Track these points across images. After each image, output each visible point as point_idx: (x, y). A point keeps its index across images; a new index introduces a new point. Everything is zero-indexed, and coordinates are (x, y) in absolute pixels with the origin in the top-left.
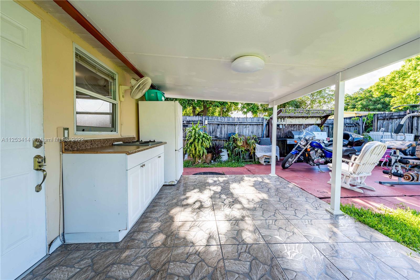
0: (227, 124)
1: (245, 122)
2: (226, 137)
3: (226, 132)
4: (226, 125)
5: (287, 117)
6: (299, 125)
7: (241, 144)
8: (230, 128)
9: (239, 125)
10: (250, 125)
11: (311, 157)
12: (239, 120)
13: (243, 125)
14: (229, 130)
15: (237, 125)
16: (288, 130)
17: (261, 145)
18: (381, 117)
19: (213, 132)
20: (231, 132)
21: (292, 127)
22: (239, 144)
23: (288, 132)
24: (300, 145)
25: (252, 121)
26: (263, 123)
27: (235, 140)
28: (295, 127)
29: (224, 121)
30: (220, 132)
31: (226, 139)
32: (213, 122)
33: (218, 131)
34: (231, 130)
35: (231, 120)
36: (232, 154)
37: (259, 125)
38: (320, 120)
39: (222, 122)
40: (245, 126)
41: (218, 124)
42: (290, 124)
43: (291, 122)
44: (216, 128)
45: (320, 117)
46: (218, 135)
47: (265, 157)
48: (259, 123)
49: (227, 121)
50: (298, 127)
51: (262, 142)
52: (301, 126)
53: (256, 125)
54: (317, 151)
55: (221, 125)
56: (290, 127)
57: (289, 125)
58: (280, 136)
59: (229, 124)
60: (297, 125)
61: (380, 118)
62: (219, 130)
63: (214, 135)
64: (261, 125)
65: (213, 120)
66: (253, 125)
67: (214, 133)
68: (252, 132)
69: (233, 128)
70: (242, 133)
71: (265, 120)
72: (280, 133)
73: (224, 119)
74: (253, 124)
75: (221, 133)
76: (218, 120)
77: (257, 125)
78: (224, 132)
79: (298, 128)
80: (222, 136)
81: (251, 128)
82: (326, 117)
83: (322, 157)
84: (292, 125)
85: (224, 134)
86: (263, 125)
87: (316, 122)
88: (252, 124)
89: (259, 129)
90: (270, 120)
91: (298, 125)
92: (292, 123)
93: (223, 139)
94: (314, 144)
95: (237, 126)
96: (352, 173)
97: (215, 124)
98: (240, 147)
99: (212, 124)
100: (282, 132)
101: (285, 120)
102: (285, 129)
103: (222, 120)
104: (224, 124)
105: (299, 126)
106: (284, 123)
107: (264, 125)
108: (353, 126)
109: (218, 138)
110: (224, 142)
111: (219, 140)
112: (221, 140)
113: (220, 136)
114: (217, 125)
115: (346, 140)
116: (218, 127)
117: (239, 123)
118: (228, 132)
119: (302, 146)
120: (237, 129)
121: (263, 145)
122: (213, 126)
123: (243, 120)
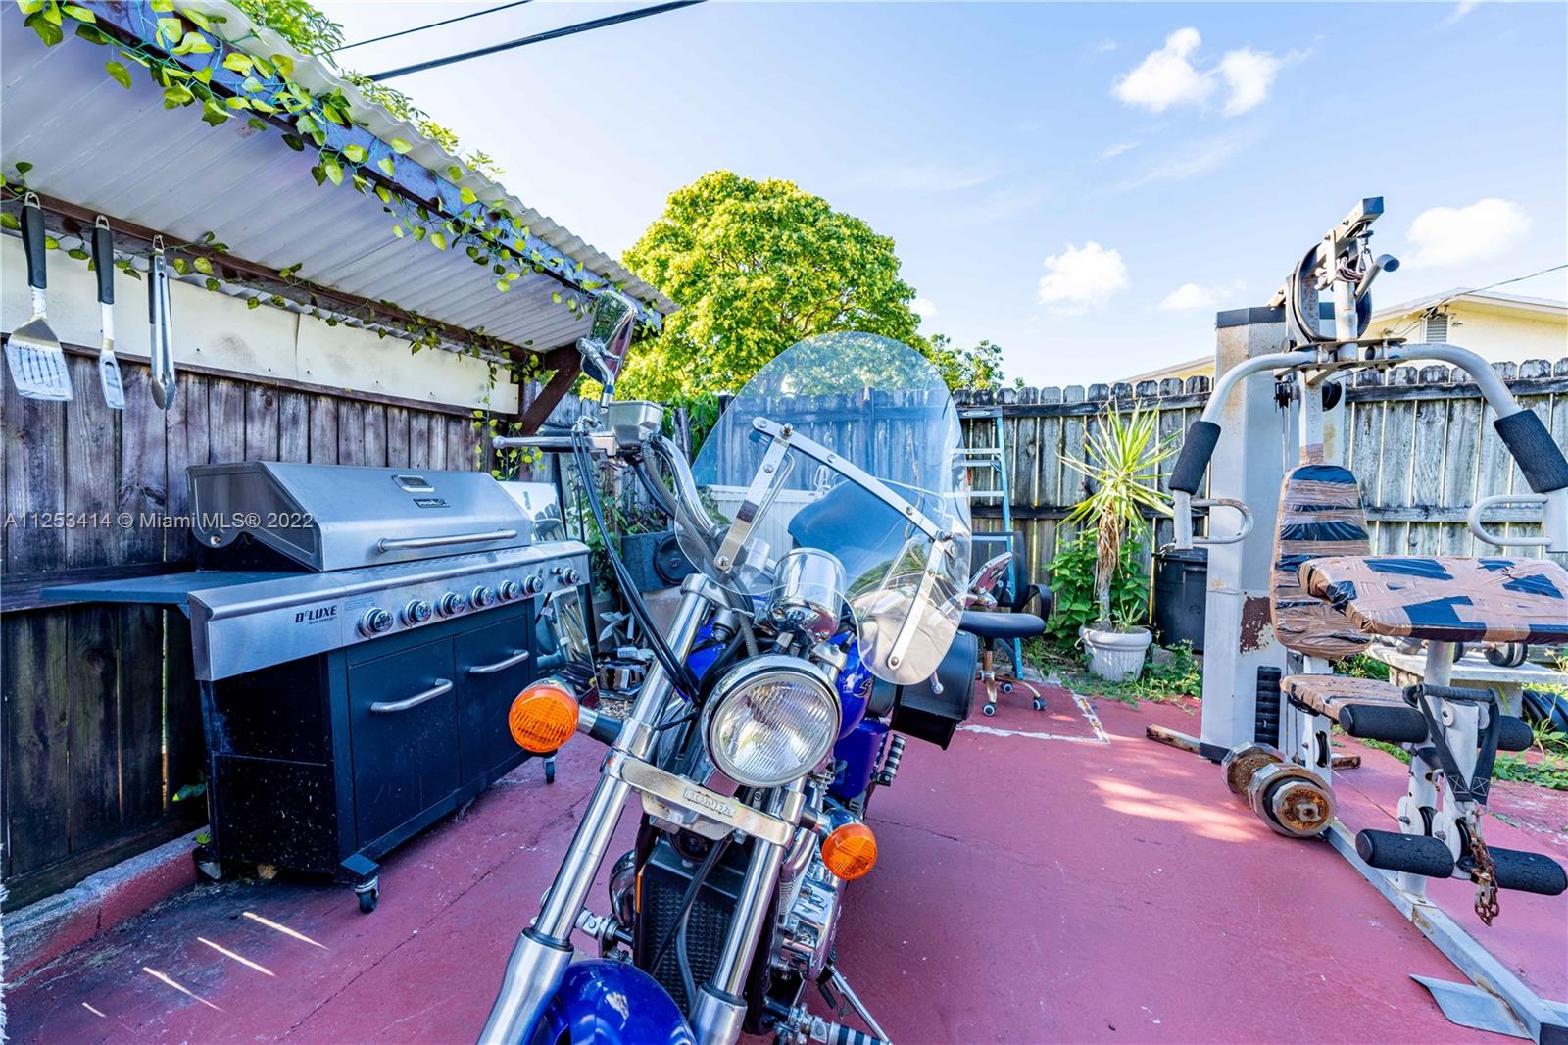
6: (340, 398)
16: (200, 444)
21: (247, 417)
23: (192, 471)
28: (295, 420)
38: (515, 379)
42: (213, 361)
43: (231, 343)
45: (519, 358)
50: (329, 424)
52: (363, 410)
56: (217, 411)
57: (209, 378)
60: (312, 395)
79: (330, 436)
84: (244, 384)
87: (483, 395)
91: (324, 405)
92: (248, 356)
102: (130, 436)
105: (337, 418)
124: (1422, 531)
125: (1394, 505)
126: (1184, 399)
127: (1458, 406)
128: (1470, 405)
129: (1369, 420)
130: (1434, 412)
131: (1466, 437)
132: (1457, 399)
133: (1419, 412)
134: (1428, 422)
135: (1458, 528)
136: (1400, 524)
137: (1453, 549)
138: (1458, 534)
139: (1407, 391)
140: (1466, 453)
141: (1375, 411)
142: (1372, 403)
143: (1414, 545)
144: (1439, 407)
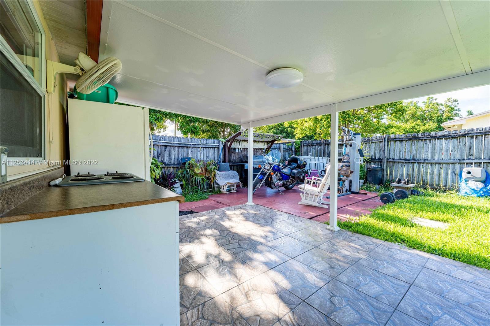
0: (178, 146)
1: (199, 145)
2: (176, 163)
3: (176, 157)
4: (176, 147)
5: (242, 140)
7: (199, 171)
8: (181, 151)
9: (192, 147)
10: (205, 148)
11: (272, 181)
12: (192, 141)
13: (197, 148)
14: (181, 154)
15: (189, 147)
17: (221, 171)
18: (306, 143)
19: (158, 157)
20: (183, 156)
22: (198, 171)
23: (243, 156)
24: (264, 169)
25: (207, 143)
26: (219, 145)
27: (191, 166)
29: (174, 141)
30: (168, 156)
31: (177, 166)
32: (159, 142)
33: (165, 155)
34: (183, 154)
35: (182, 141)
36: (187, 184)
37: (215, 148)
38: (267, 144)
39: (171, 143)
40: (199, 149)
41: (166, 146)
44: (163, 152)
45: (267, 142)
46: (166, 160)
47: (229, 184)
48: (214, 146)
49: (177, 143)
51: (221, 168)
53: (211, 149)
54: (276, 175)
55: (169, 147)
58: (235, 160)
59: (181, 145)
61: (305, 145)
62: (167, 154)
63: (160, 161)
64: (217, 149)
65: (157, 140)
66: (208, 148)
67: (160, 158)
68: (208, 157)
69: (185, 151)
70: (196, 157)
71: (221, 142)
72: (235, 157)
73: (173, 139)
74: (209, 146)
75: (170, 158)
76: (165, 141)
77: (213, 148)
78: (174, 156)
80: (171, 161)
81: (206, 152)
82: (273, 142)
83: (280, 180)
85: (174, 159)
86: (218, 148)
87: (264, 146)
88: (207, 146)
89: (215, 152)
90: (226, 142)
93: (173, 166)
94: (276, 168)
95: (190, 149)
96: (320, 192)
97: (161, 145)
98: (198, 175)
99: (157, 145)
100: (237, 156)
101: (240, 144)
103: (171, 141)
104: (174, 146)
106: (240, 147)
107: (221, 148)
108: (288, 151)
109: (166, 165)
110: (174, 169)
111: (168, 167)
112: (170, 167)
113: (168, 161)
114: (164, 147)
115: (295, 163)
116: (166, 150)
117: (193, 145)
118: (179, 156)
119: (266, 170)
120: (190, 153)
121: (223, 171)
122: (159, 147)
123: (197, 142)
124: (425, 165)
125: (419, 159)
126: (379, 140)
127: (431, 140)
128: (434, 140)
129: (414, 143)
130: (427, 142)
131: (433, 146)
132: (431, 139)
133: (424, 142)
134: (426, 144)
135: (432, 164)
136: (421, 163)
137: (431, 168)
138: (432, 165)
139: (421, 138)
140: (434, 149)
141: (415, 141)
142: (415, 140)
143: (424, 167)
144: (428, 140)
